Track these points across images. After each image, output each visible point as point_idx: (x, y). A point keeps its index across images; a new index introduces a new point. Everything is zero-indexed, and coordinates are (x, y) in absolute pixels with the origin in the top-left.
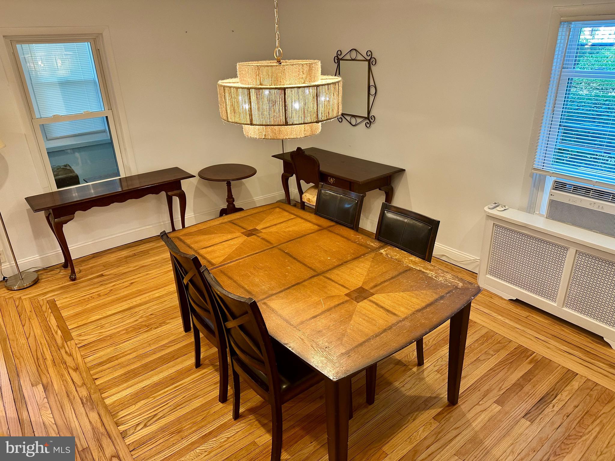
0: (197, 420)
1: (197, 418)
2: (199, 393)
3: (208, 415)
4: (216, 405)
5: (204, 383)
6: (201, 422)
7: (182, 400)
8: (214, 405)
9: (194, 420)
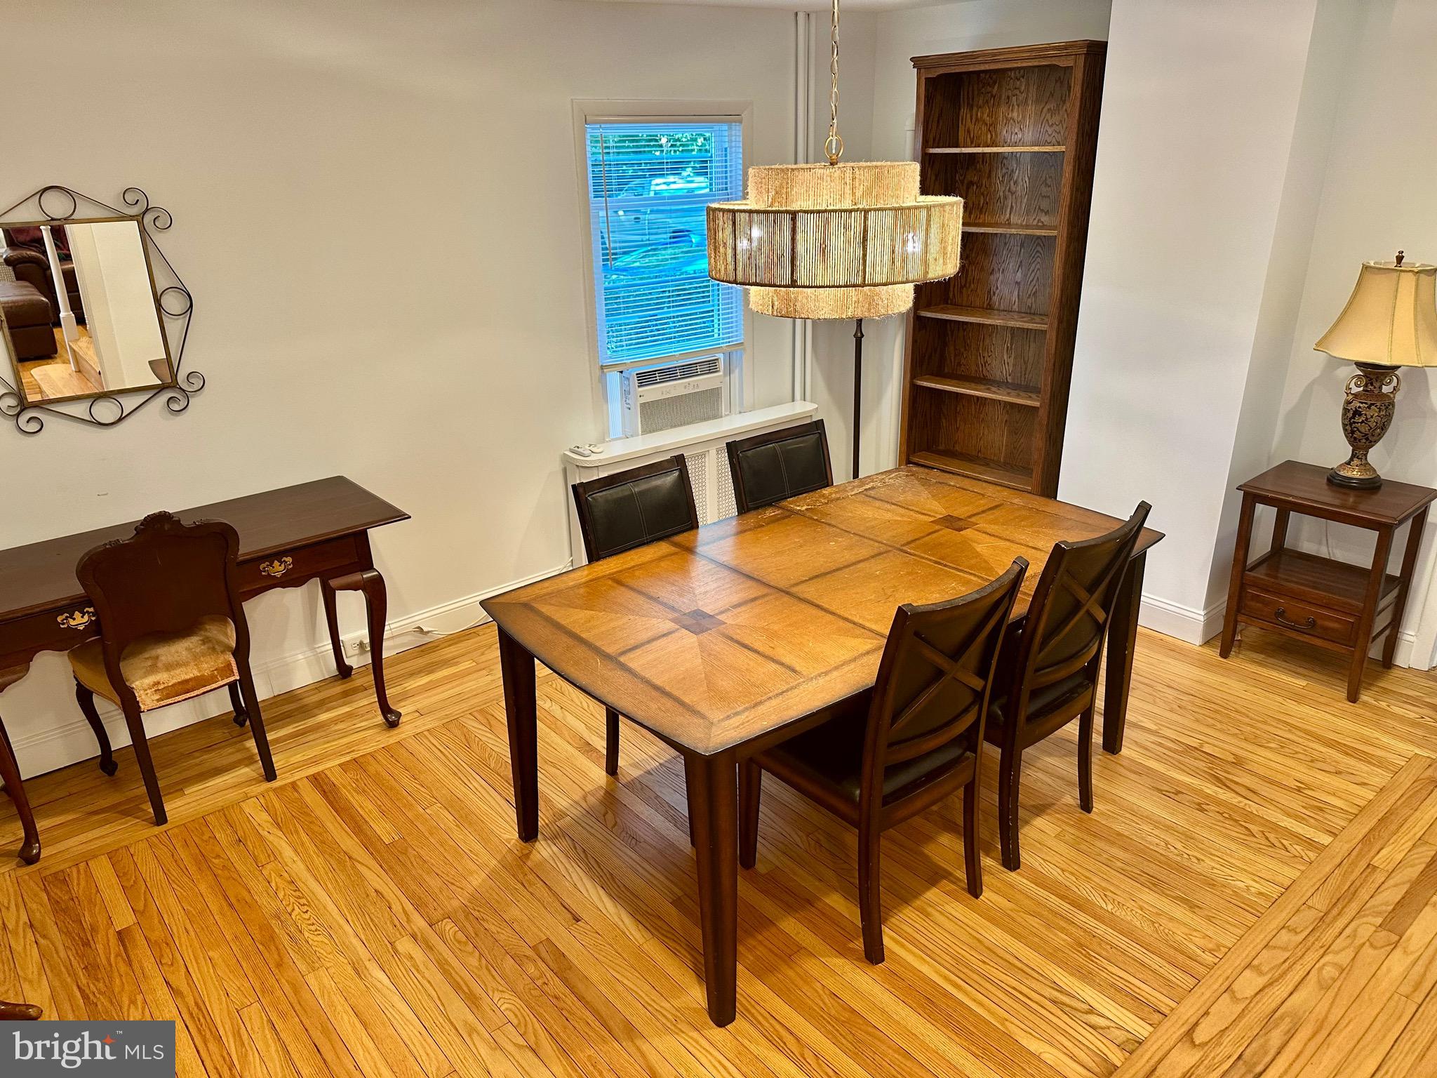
0: (1038, 924)
1: (1034, 925)
2: (965, 938)
3: (1020, 909)
4: (989, 903)
5: (929, 934)
6: (1042, 916)
7: (992, 964)
8: (991, 904)
9: (1043, 930)
